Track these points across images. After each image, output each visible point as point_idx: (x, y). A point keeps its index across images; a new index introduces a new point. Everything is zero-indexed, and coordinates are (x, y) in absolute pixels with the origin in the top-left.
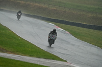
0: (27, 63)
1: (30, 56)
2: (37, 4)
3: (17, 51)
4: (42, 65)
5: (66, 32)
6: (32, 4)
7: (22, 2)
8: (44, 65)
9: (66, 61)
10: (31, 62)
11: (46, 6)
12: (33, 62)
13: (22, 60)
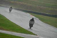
0: (15, 36)
1: (17, 32)
2: (20, 3)
3: (9, 29)
4: (23, 37)
5: (37, 18)
6: (17, 2)
7: (12, 1)
8: (24, 37)
9: (36, 35)
10: (17, 35)
11: (26, 4)
12: (18, 36)
13: (12, 34)
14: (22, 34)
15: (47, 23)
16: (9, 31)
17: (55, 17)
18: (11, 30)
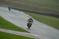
0: (9, 33)
1: (11, 30)
2: (14, 2)
4: (17, 35)
9: (30, 33)
10: (11, 33)
11: (19, 3)
13: (6, 32)
14: (15, 32)
15: (40, 22)
16: (3, 29)
17: (48, 16)
18: (5, 28)
